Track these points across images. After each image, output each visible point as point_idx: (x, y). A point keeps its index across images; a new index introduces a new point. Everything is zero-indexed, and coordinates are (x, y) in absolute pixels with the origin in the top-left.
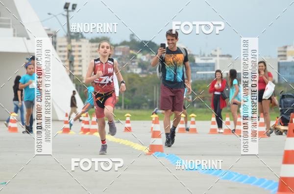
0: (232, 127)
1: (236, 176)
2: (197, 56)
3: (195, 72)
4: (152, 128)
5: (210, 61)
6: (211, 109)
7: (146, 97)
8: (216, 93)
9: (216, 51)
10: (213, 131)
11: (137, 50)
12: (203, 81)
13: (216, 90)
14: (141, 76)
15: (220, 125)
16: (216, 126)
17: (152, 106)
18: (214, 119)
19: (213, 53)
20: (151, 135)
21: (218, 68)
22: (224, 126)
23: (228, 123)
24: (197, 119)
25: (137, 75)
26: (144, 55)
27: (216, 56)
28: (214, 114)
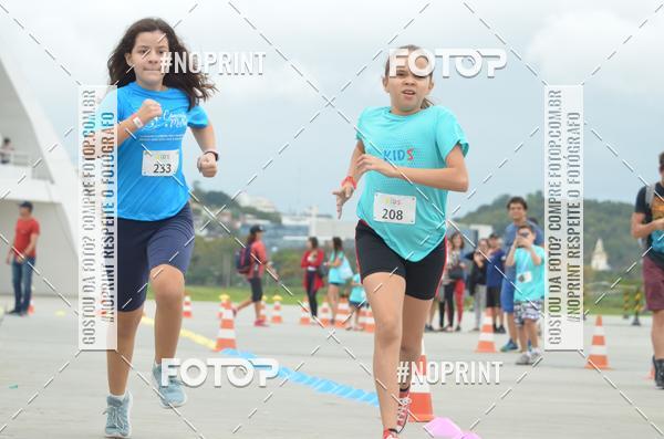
0: (329, 316)
1: (336, 387)
2: (285, 215)
3: (281, 237)
4: (221, 315)
5: (302, 223)
6: (303, 289)
7: (212, 268)
8: (311, 269)
9: (311, 208)
10: (305, 321)
11: (201, 203)
12: (291, 250)
13: (309, 264)
14: (208, 239)
15: (314, 312)
16: (308, 315)
17: (220, 282)
18: (306, 304)
19: (307, 211)
20: (219, 323)
21: (313, 234)
22: (321, 315)
23: (325, 311)
24: (282, 302)
25: (201, 238)
26: (212, 210)
27: (310, 215)
28: (306, 297)
